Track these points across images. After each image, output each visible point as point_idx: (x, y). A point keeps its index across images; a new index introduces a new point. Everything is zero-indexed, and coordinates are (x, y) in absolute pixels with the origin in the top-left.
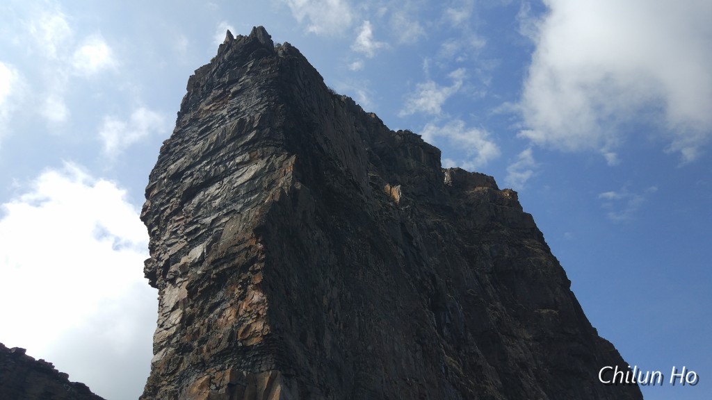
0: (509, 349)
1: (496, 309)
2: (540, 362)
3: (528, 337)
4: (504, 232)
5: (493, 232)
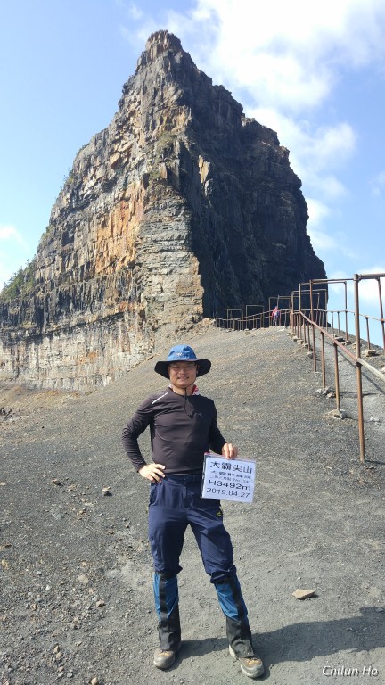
0: (250, 266)
1: (249, 239)
2: (266, 276)
3: (263, 259)
4: (271, 185)
5: (263, 183)
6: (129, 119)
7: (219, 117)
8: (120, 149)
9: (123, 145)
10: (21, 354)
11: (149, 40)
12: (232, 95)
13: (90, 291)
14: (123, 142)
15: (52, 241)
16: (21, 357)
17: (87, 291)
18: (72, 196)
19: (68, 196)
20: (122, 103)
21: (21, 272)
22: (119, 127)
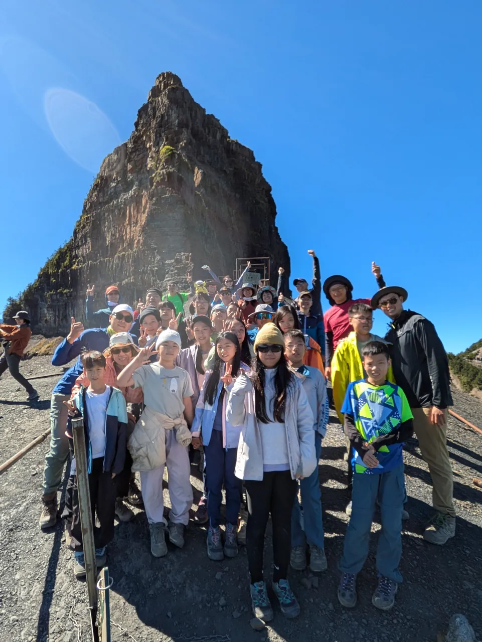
6: (142, 136)
7: (211, 137)
8: (136, 159)
9: (139, 155)
10: (61, 312)
11: (158, 78)
12: (220, 122)
13: (112, 266)
14: (138, 153)
15: (84, 227)
16: (61, 315)
17: (110, 265)
18: (99, 192)
19: (96, 193)
20: (137, 124)
21: (60, 249)
22: (135, 142)
